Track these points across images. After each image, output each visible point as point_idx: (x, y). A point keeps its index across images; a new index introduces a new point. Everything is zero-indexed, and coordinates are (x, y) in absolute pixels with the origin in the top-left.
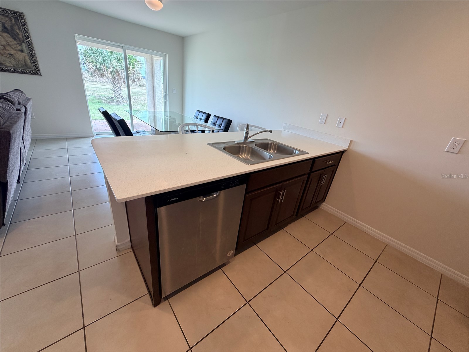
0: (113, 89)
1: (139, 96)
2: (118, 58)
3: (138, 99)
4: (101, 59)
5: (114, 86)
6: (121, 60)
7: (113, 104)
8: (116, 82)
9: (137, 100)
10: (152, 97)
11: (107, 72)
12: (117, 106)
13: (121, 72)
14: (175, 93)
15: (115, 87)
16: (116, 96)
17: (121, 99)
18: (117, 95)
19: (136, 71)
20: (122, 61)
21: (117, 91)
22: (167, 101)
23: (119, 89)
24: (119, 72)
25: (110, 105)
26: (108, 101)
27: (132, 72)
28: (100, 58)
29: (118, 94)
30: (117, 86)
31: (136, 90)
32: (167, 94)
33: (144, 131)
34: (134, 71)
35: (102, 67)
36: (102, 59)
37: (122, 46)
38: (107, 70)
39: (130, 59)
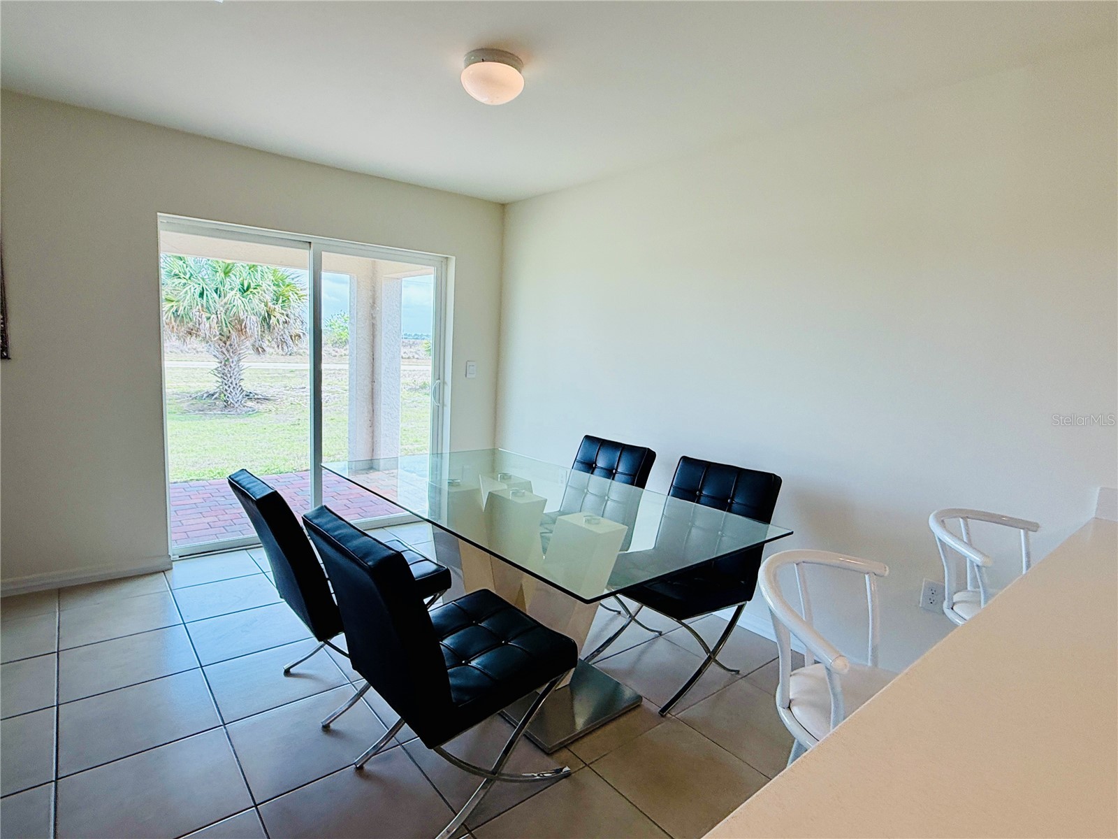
0: (216, 369)
1: (286, 382)
2: (243, 285)
3: (289, 392)
4: (192, 291)
5: (221, 363)
6: (250, 290)
7: (215, 414)
8: (228, 351)
9: (285, 397)
10: (367, 390)
11: (208, 325)
12: (226, 420)
13: (248, 323)
14: (473, 376)
15: (225, 365)
16: (226, 390)
17: (241, 396)
18: (229, 387)
19: (292, 316)
20: (255, 291)
21: (229, 376)
22: (443, 405)
23: (236, 369)
24: (243, 320)
25: (204, 417)
26: (200, 404)
27: (282, 319)
28: (193, 289)
29: (231, 383)
30: (231, 360)
31: (279, 366)
32: (444, 383)
33: (406, 549)
34: (287, 316)
35: (194, 311)
36: (198, 291)
37: (310, 243)
38: (208, 318)
39: (278, 286)
